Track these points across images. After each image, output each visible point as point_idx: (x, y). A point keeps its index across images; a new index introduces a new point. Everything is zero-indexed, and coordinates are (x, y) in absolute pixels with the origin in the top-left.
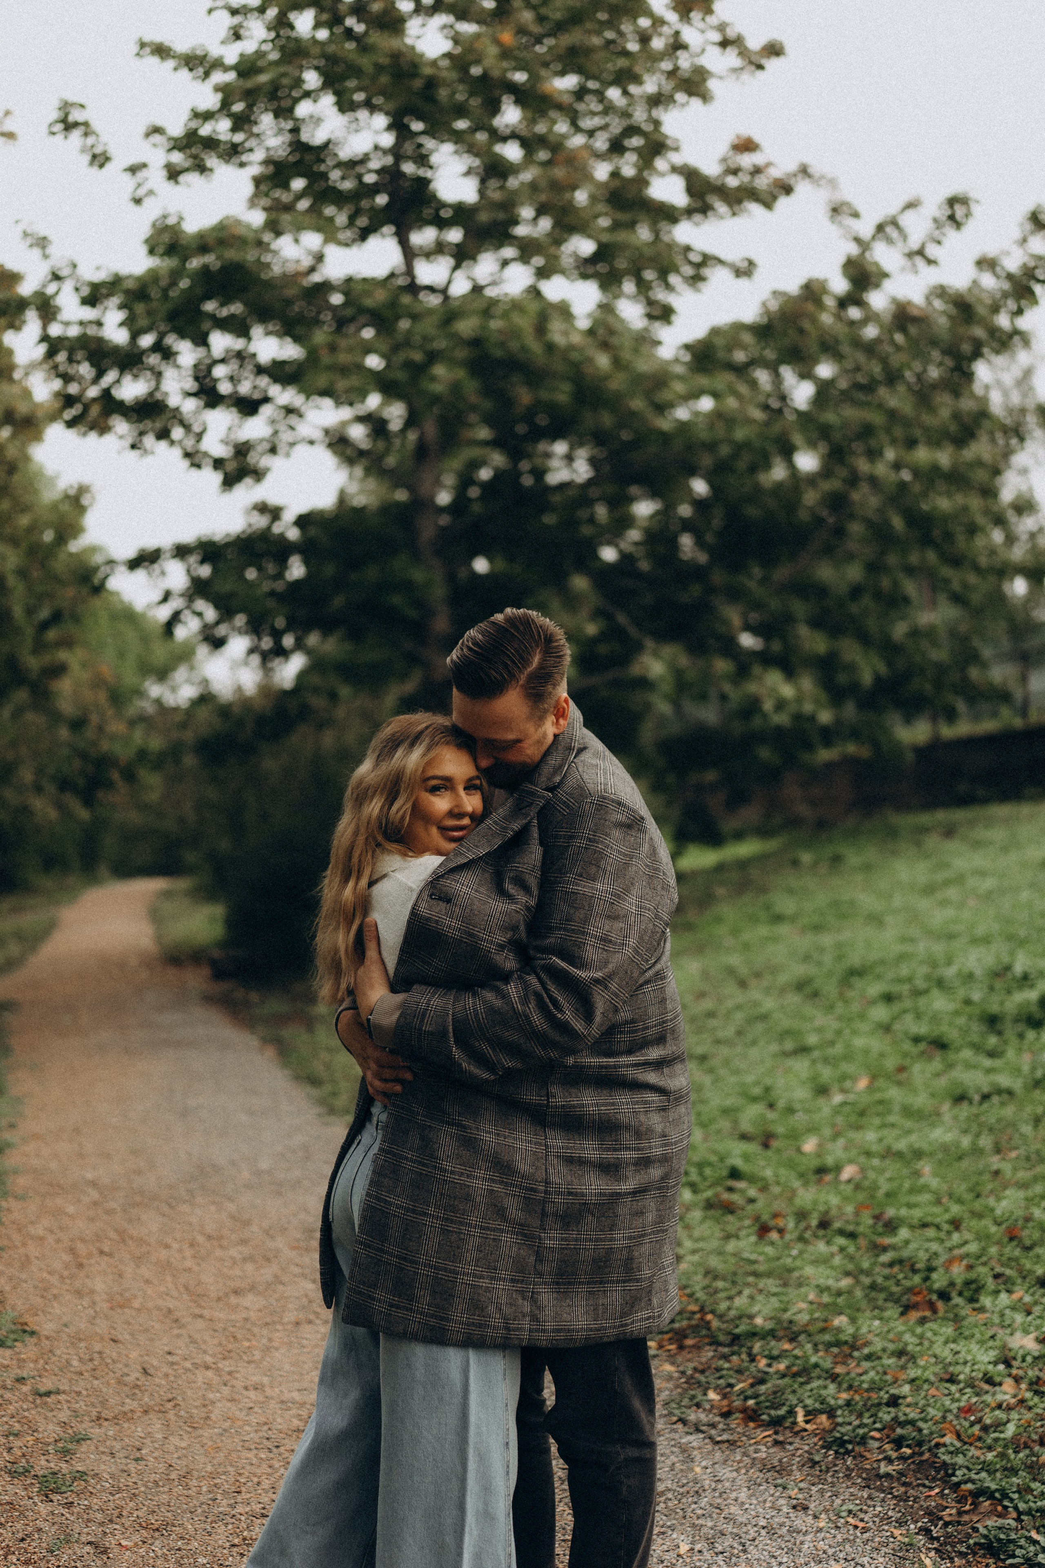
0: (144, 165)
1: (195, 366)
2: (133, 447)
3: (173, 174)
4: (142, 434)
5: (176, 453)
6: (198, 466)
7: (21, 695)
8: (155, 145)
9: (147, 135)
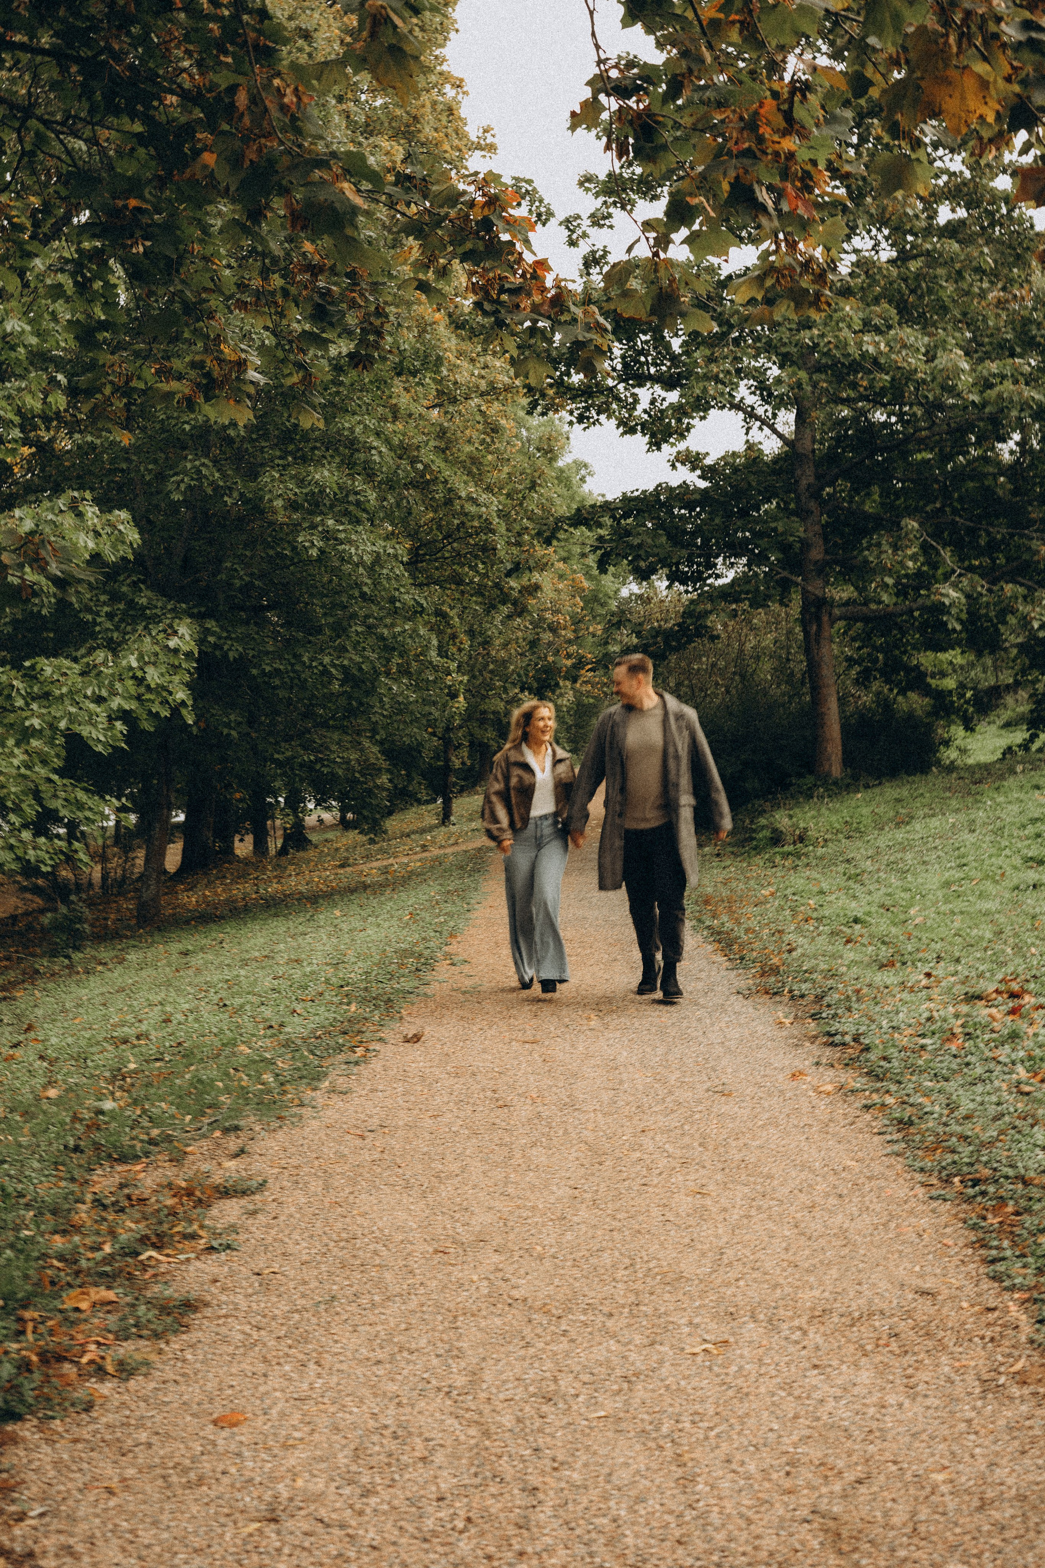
0: (578, 217)
1: (623, 357)
2: (581, 419)
3: (598, 220)
4: (587, 409)
5: (613, 422)
6: (632, 431)
7: (505, 610)
8: (587, 190)
9: (581, 184)
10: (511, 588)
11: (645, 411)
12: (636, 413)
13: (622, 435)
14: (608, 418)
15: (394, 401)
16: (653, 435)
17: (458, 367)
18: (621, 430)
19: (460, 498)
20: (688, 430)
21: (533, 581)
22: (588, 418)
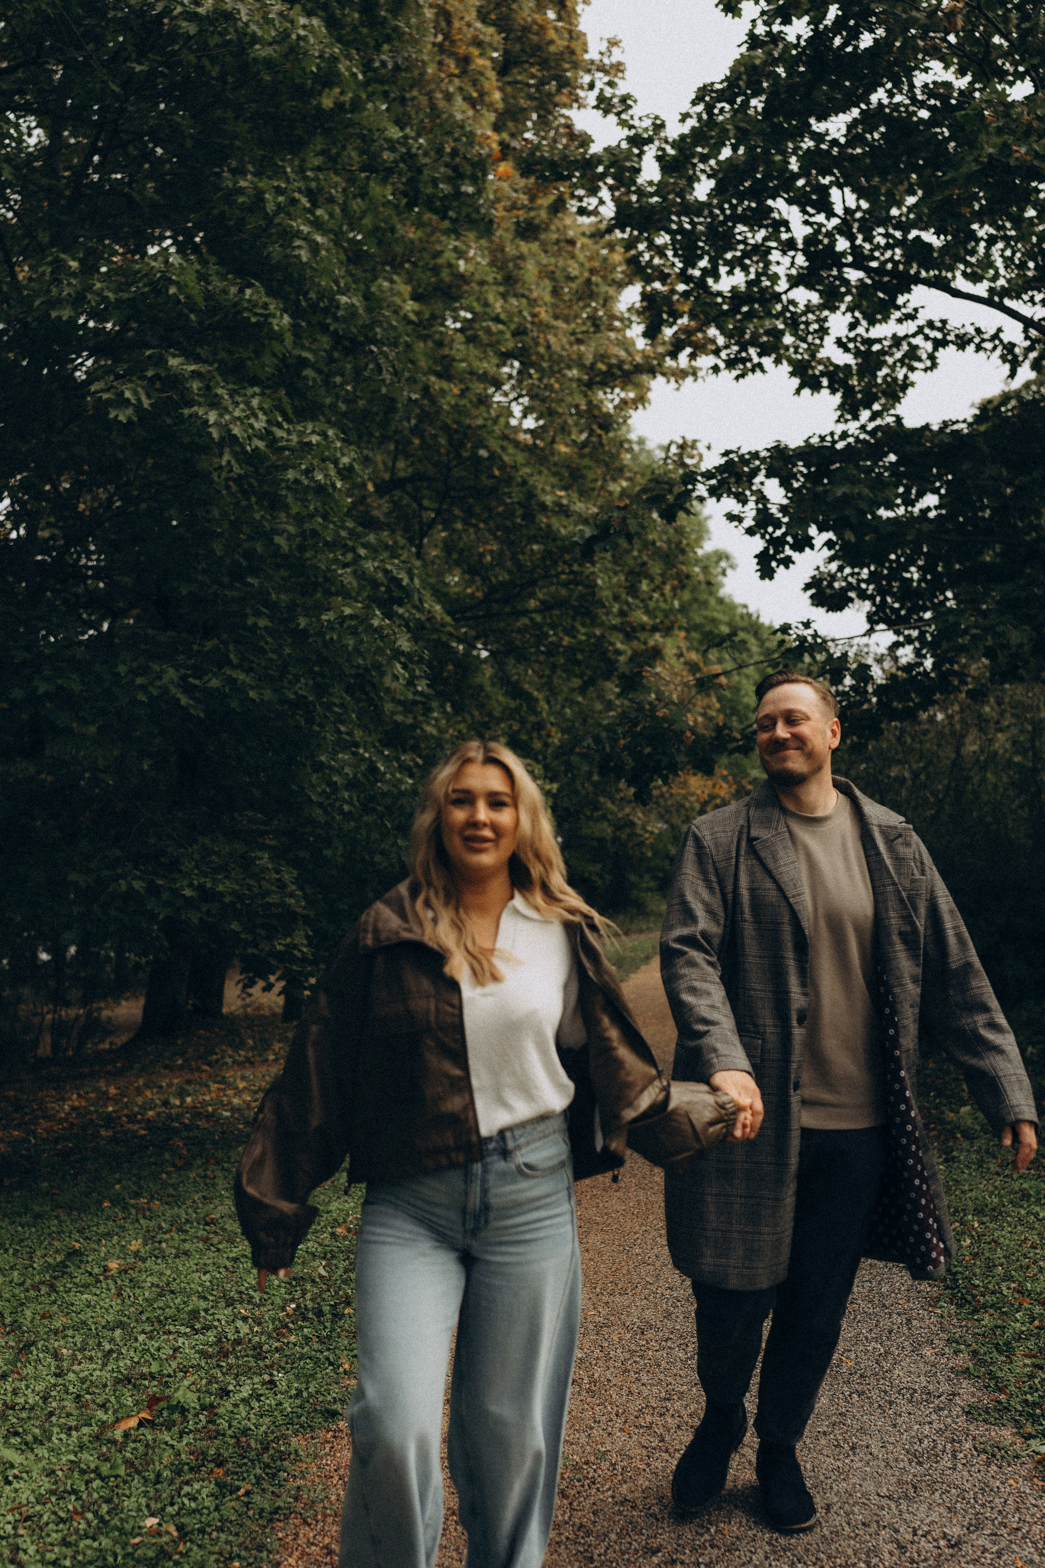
2: (732, 363)
4: (743, 345)
5: (784, 368)
6: (813, 384)
10: (618, 652)
11: (839, 342)
12: (822, 354)
13: (798, 392)
14: (777, 362)
15: (446, 351)
16: (849, 393)
17: (553, 327)
18: (796, 382)
19: (543, 507)
20: (906, 385)
21: (651, 643)
22: (744, 361)
